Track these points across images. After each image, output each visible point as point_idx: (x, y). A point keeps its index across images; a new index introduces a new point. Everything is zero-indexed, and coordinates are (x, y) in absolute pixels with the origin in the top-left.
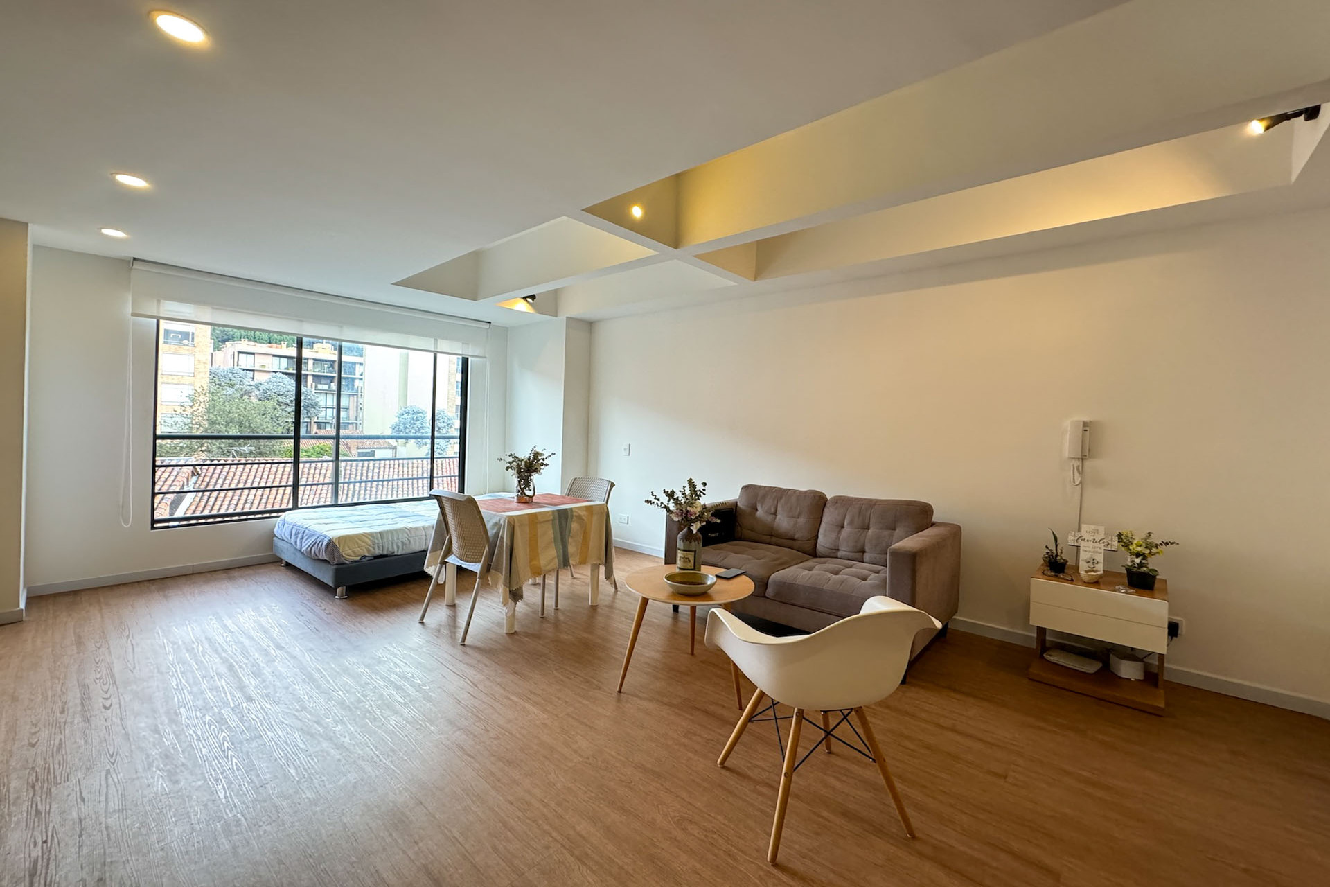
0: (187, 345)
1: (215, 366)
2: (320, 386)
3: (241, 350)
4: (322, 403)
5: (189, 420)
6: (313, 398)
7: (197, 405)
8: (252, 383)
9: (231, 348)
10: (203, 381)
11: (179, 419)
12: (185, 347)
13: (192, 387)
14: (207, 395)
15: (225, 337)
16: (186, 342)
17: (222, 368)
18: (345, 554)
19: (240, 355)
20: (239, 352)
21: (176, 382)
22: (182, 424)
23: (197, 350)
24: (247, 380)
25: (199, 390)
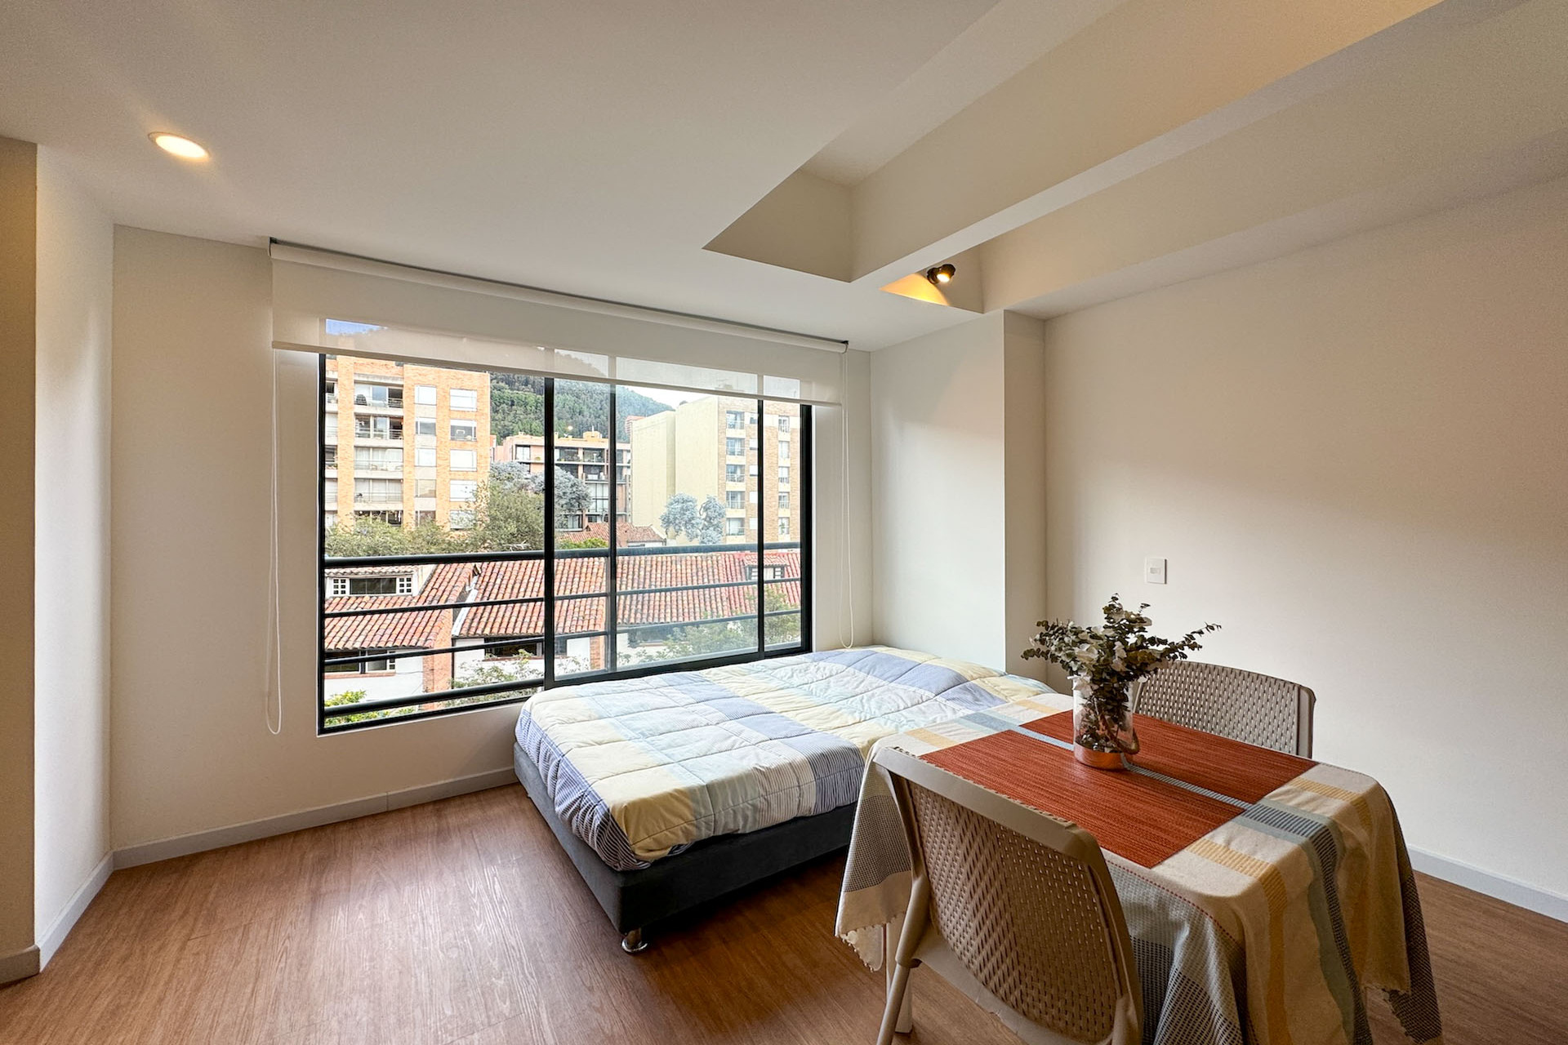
0: (471, 441)
1: (496, 461)
2: (590, 477)
3: (519, 444)
4: (592, 495)
5: (473, 517)
6: (584, 489)
7: (479, 501)
8: (529, 476)
9: (510, 441)
10: (485, 477)
11: (463, 515)
12: (468, 443)
13: (475, 483)
14: (488, 489)
15: (506, 432)
16: (469, 437)
17: (502, 462)
18: (640, 848)
19: (519, 448)
20: (517, 446)
21: (462, 477)
22: (466, 520)
23: (479, 445)
24: (525, 474)
25: (481, 485)
